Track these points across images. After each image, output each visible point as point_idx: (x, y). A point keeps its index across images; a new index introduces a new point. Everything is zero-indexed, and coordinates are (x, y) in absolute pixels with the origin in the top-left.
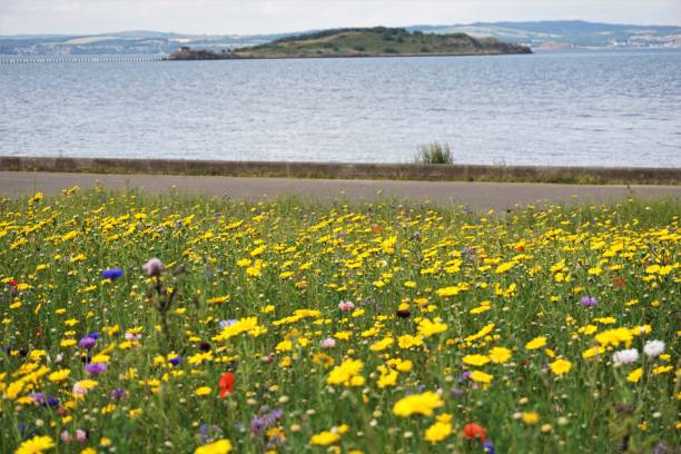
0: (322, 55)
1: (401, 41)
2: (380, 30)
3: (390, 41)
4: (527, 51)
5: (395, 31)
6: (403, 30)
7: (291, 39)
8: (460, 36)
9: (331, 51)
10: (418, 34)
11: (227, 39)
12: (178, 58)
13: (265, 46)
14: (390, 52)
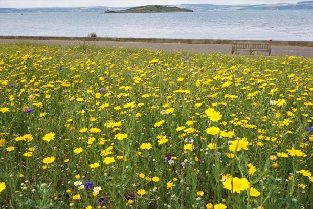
0: (141, 12)
1: (161, 8)
2: (156, 6)
3: (158, 9)
4: (192, 11)
5: (160, 6)
6: (162, 6)
7: (134, 8)
8: (176, 7)
9: (144, 11)
10: (165, 7)
11: (120, 8)
12: (106, 13)
13: (128, 10)
14: (159, 11)
